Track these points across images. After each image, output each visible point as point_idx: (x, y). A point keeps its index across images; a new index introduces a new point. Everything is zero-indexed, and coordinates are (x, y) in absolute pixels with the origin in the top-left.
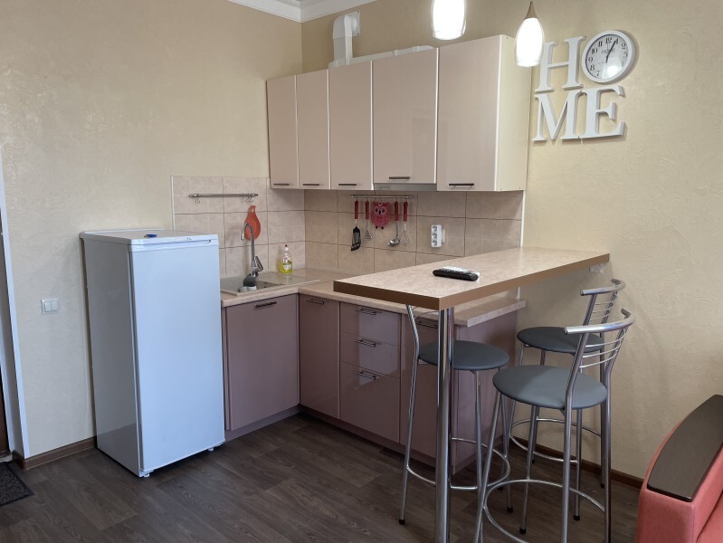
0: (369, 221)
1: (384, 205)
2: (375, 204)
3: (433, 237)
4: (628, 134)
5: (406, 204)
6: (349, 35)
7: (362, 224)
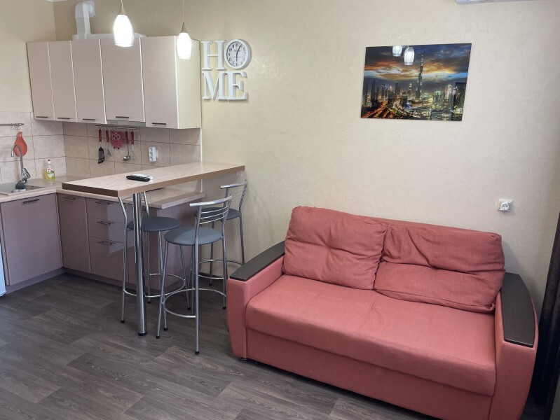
0: (110, 143)
1: (118, 133)
2: (112, 132)
3: (150, 155)
4: (250, 99)
5: (132, 133)
6: (86, 17)
7: (104, 145)
